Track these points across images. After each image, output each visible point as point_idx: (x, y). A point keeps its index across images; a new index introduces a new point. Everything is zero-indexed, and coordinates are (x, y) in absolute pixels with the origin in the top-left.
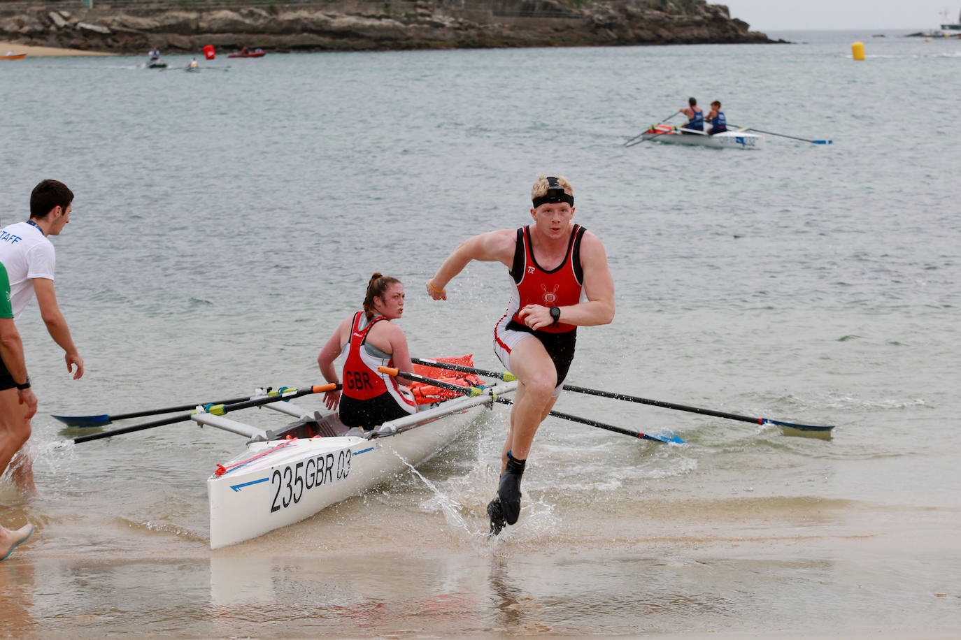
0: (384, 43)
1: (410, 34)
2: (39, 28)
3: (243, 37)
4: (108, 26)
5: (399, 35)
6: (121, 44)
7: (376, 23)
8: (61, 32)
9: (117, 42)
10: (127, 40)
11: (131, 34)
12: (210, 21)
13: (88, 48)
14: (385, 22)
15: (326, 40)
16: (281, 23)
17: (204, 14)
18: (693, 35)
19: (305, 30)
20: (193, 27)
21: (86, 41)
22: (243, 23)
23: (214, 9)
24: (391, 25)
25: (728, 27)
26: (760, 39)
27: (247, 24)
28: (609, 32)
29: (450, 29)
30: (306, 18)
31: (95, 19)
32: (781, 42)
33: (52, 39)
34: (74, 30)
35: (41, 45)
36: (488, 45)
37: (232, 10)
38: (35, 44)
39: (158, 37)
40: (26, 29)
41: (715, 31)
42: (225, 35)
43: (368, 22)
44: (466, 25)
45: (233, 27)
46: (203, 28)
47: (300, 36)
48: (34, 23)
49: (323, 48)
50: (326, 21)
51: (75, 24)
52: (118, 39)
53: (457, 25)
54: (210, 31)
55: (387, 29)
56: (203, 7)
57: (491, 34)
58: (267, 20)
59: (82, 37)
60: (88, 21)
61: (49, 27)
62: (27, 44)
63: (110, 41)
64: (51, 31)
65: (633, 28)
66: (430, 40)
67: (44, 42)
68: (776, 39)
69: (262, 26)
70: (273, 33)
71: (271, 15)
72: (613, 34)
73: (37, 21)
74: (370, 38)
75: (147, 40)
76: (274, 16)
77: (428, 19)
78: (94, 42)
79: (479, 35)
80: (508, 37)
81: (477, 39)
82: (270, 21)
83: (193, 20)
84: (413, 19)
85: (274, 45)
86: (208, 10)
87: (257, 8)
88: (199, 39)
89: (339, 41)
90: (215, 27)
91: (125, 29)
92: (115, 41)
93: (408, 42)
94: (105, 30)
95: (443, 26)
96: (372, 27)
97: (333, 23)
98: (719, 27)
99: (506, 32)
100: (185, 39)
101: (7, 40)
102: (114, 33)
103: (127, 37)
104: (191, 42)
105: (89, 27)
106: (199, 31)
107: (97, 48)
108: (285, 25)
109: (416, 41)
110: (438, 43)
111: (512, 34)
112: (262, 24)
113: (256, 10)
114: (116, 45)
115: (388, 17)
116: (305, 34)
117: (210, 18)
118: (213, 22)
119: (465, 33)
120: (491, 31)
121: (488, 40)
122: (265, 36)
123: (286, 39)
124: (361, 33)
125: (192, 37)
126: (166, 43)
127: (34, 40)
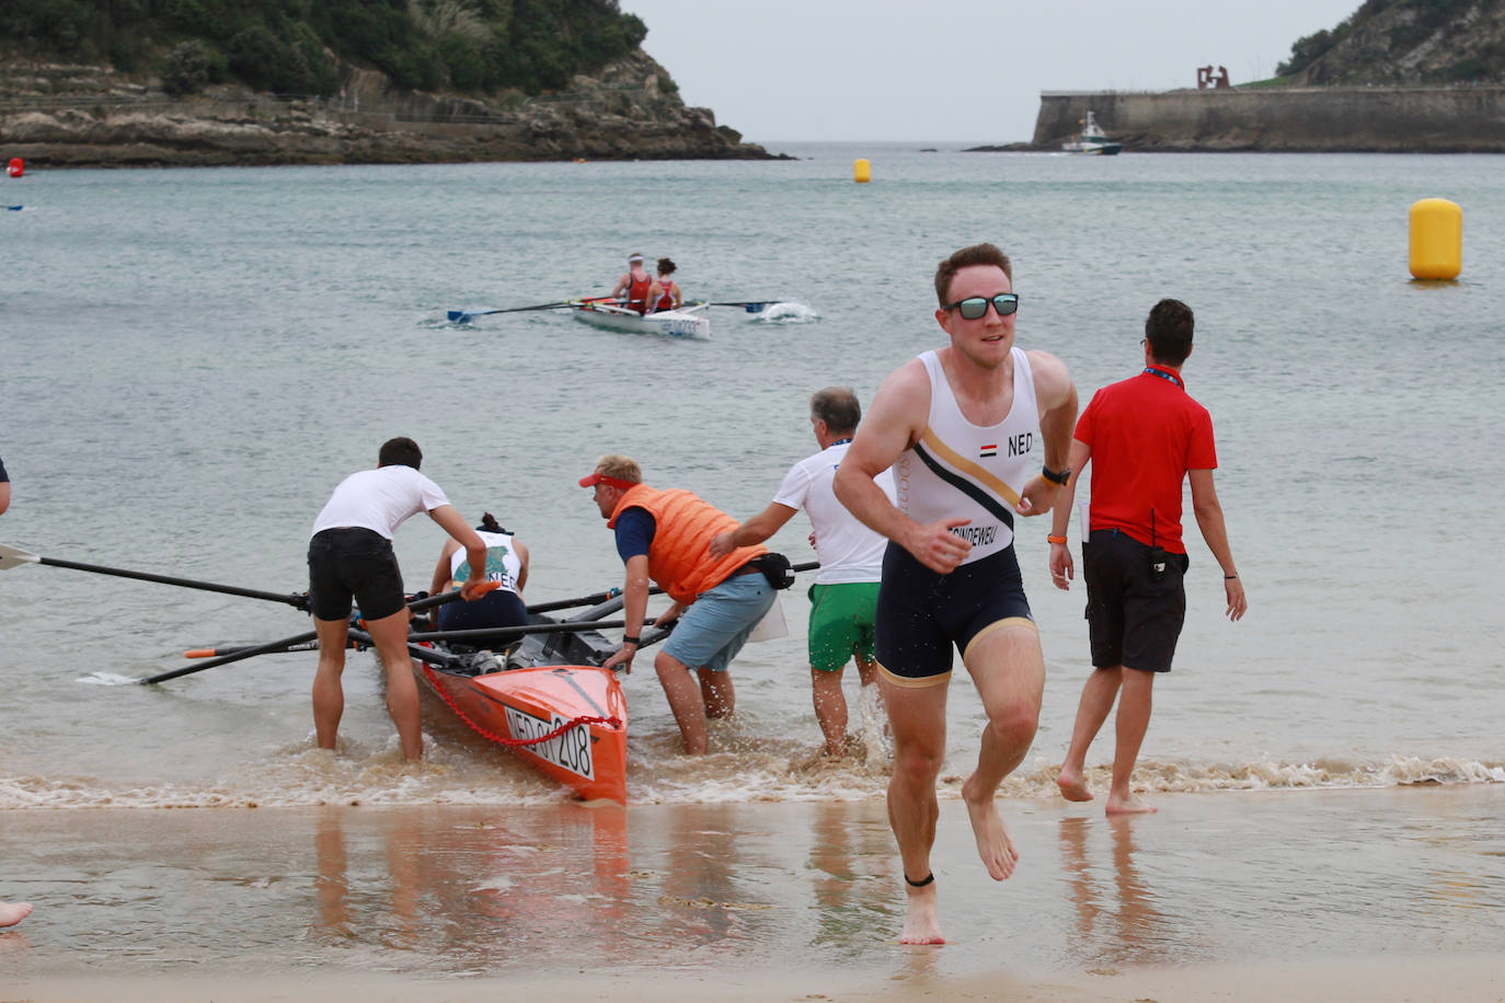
0: (245, 156)
1: (281, 145)
3: (58, 147)
5: (266, 145)
7: (237, 129)
12: (16, 126)
14: (248, 129)
15: (169, 152)
16: (110, 130)
17: (9, 117)
18: (664, 147)
19: (142, 138)
22: (58, 129)
23: (21, 111)
24: (256, 133)
25: (713, 138)
26: (756, 153)
27: (65, 131)
28: (551, 143)
29: (335, 137)
30: (143, 123)
32: (783, 157)
36: (385, 159)
37: (45, 112)
41: (694, 143)
42: (36, 145)
43: (226, 129)
44: (357, 132)
45: (45, 135)
46: (5, 136)
47: (134, 146)
49: (164, 163)
50: (169, 127)
53: (345, 133)
54: (15, 140)
55: (251, 137)
56: (7, 108)
57: (389, 144)
58: (91, 125)
65: (582, 136)
66: (308, 152)
68: (777, 154)
69: (83, 134)
70: (99, 142)
71: (96, 119)
72: (556, 146)
74: (227, 149)
76: (101, 121)
77: (306, 124)
79: (373, 146)
80: (412, 149)
81: (369, 151)
82: (94, 127)
84: (286, 125)
85: (99, 158)
86: (14, 112)
87: (78, 109)
89: (185, 154)
90: (22, 135)
93: (278, 155)
95: (326, 134)
96: (231, 134)
97: (178, 129)
98: (699, 138)
99: (410, 143)
108: (113, 133)
109: (289, 154)
110: (318, 156)
111: (418, 145)
112: (84, 130)
113: (76, 113)
115: (253, 122)
116: (141, 144)
117: (16, 122)
118: (20, 127)
119: (355, 143)
120: (390, 140)
121: (385, 153)
122: (88, 146)
123: (116, 150)
124: (216, 143)
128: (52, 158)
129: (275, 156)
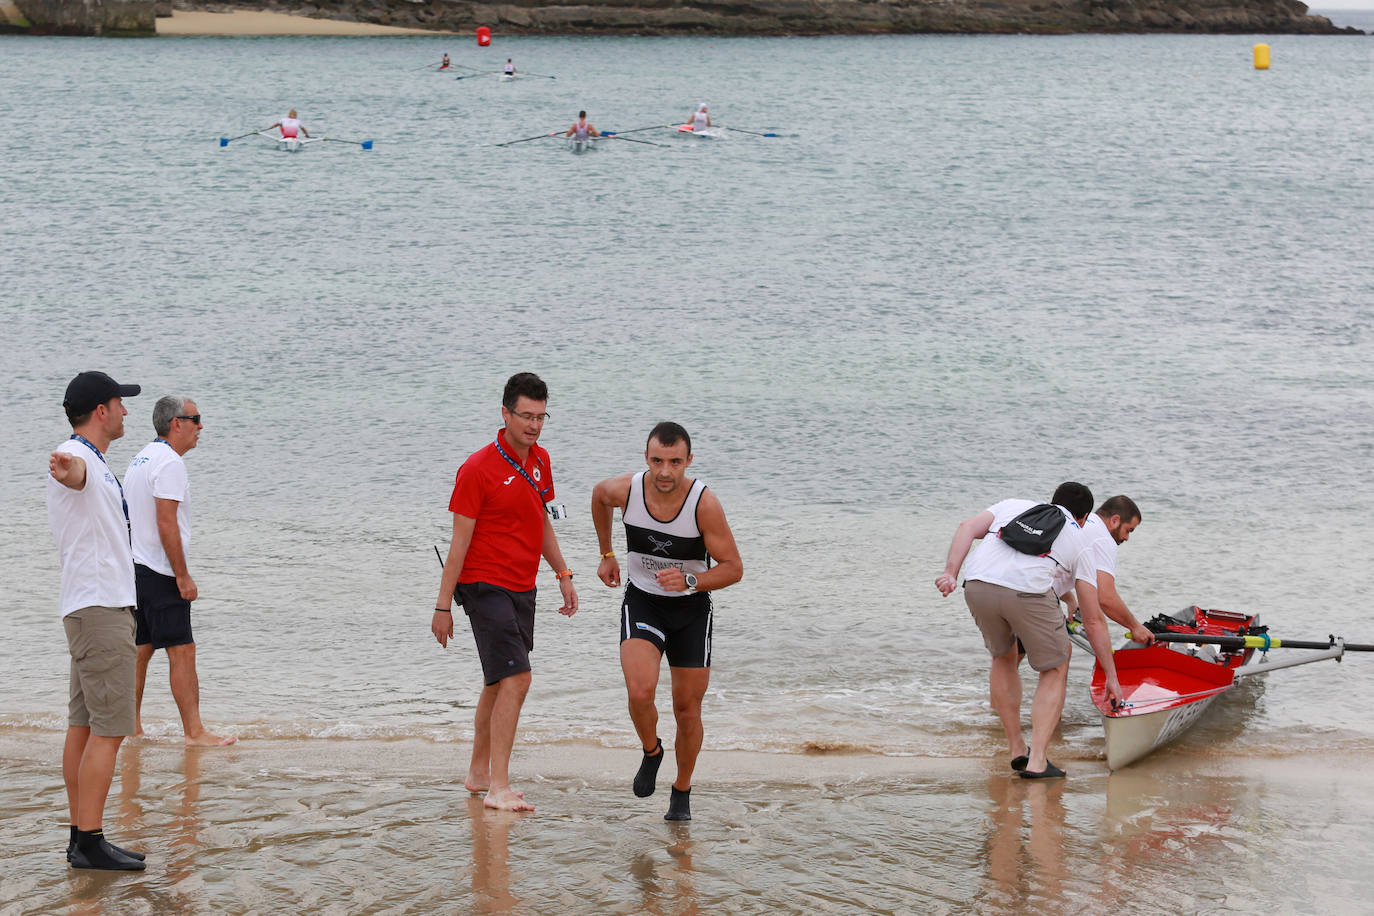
0: (792, 22)
1: (829, 11)
3: (601, 10)
5: (813, 10)
6: (435, 17)
9: (432, 14)
10: (444, 13)
13: (393, 22)
15: (714, 17)
18: (1226, 19)
21: (389, 13)
25: (1276, 9)
26: (1323, 27)
28: (1108, 12)
32: (1350, 31)
33: (346, 10)
35: (330, 18)
36: (935, 27)
38: (323, 16)
39: (486, 9)
41: (1254, 15)
42: (577, 8)
47: (678, 10)
52: (433, 11)
57: (940, 12)
59: (385, 7)
62: (310, 16)
63: (422, 14)
65: (1141, 8)
66: (856, 19)
67: (334, 14)
72: (1113, 16)
74: (775, 15)
75: (472, 13)
78: (398, 14)
79: (922, 14)
80: (964, 19)
81: (918, 19)
85: (643, 22)
88: (543, 12)
89: (732, 19)
92: (428, 12)
93: (826, 22)
98: (1262, 9)
99: (962, 11)
100: (523, 12)
103: (445, 8)
107: (406, 23)
109: (836, 22)
110: (866, 23)
111: (969, 13)
114: (430, 17)
116: (687, 8)
119: (905, 10)
120: (942, 8)
121: (935, 20)
122: (632, 10)
123: (661, 14)
124: (761, 8)
125: (534, 10)
126: (495, 17)
127: (321, 10)
128: (595, 21)
129: (820, 22)
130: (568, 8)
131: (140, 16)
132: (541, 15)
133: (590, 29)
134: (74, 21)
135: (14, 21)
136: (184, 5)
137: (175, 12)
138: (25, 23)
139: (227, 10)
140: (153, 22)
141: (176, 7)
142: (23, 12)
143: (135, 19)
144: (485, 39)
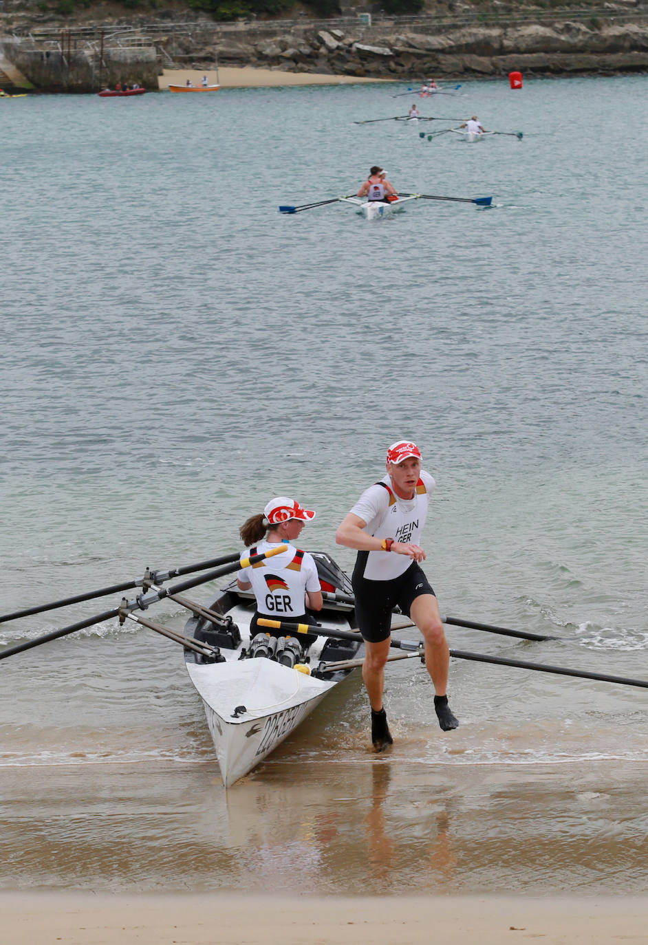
2: (306, 50)
3: (556, 57)
4: (390, 46)
6: (406, 68)
8: (332, 55)
9: (402, 66)
10: (413, 64)
11: (419, 56)
12: (516, 39)
13: (366, 73)
16: (605, 40)
17: (509, 29)
19: (634, 47)
20: (496, 45)
21: (363, 65)
22: (557, 40)
23: (521, 24)
27: (563, 41)
30: (636, 33)
31: (374, 39)
33: (322, 63)
34: (349, 52)
35: (308, 71)
37: (543, 24)
38: (302, 70)
39: (452, 59)
40: (290, 52)
42: (535, 55)
45: (545, 46)
46: (508, 47)
47: (628, 54)
48: (300, 44)
51: (351, 45)
52: (403, 63)
54: (517, 51)
56: (508, 22)
58: (588, 36)
59: (358, 60)
60: (365, 41)
61: (318, 49)
62: (290, 70)
63: (392, 65)
64: (322, 53)
67: (312, 67)
69: (581, 44)
70: (595, 51)
71: (592, 30)
73: (303, 42)
75: (439, 63)
76: (597, 32)
78: (372, 66)
82: (591, 38)
83: (495, 37)
85: (597, 66)
86: (514, 25)
87: (575, 21)
88: (503, 60)
90: (523, 46)
91: (411, 50)
92: (397, 64)
94: (387, 51)
100: (485, 61)
101: (267, 66)
102: (398, 54)
103: (414, 60)
104: (493, 64)
105: (367, 48)
106: (502, 51)
107: (378, 74)
108: (608, 43)
112: (580, 41)
113: (573, 24)
114: (400, 69)
116: (635, 53)
117: (516, 34)
118: (520, 39)
122: (585, 55)
123: (612, 58)
125: (494, 59)
126: (461, 66)
127: (300, 65)
128: (552, 67)
130: (526, 55)
131: (145, 75)
132: (501, 63)
133: (548, 74)
134: (80, 82)
135: (18, 84)
136: (172, 64)
137: (165, 71)
138: (29, 86)
139: (212, 67)
140: (156, 81)
141: (166, 67)
142: (26, 75)
143: (141, 79)
144: (517, 83)
